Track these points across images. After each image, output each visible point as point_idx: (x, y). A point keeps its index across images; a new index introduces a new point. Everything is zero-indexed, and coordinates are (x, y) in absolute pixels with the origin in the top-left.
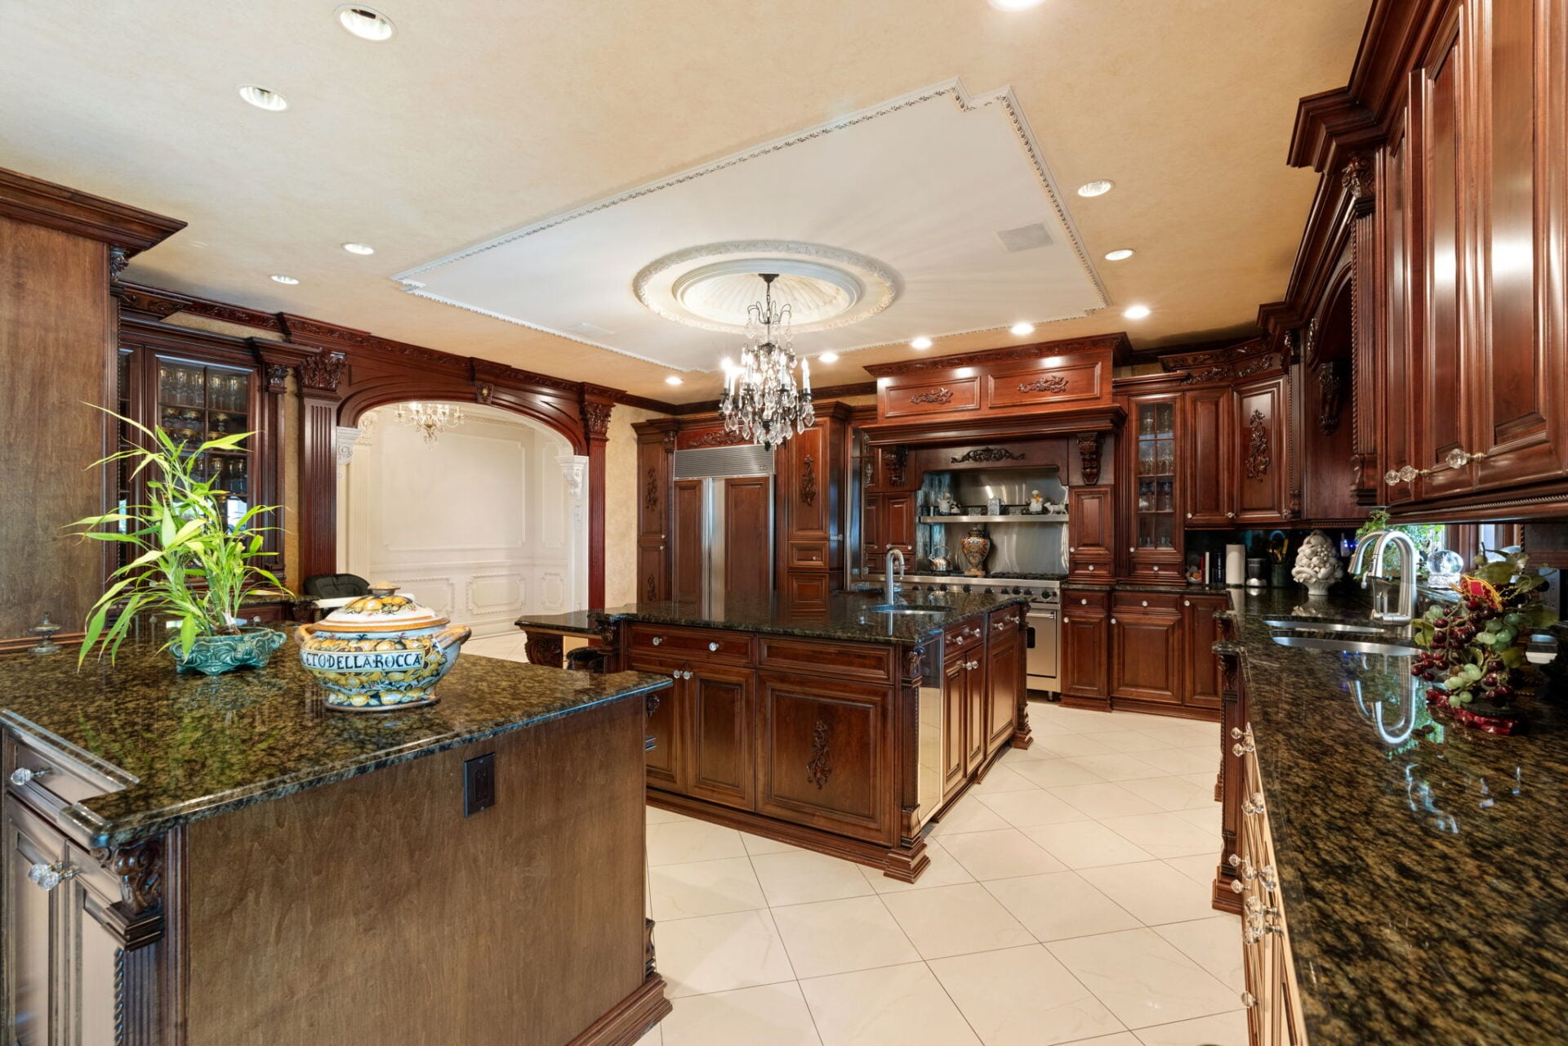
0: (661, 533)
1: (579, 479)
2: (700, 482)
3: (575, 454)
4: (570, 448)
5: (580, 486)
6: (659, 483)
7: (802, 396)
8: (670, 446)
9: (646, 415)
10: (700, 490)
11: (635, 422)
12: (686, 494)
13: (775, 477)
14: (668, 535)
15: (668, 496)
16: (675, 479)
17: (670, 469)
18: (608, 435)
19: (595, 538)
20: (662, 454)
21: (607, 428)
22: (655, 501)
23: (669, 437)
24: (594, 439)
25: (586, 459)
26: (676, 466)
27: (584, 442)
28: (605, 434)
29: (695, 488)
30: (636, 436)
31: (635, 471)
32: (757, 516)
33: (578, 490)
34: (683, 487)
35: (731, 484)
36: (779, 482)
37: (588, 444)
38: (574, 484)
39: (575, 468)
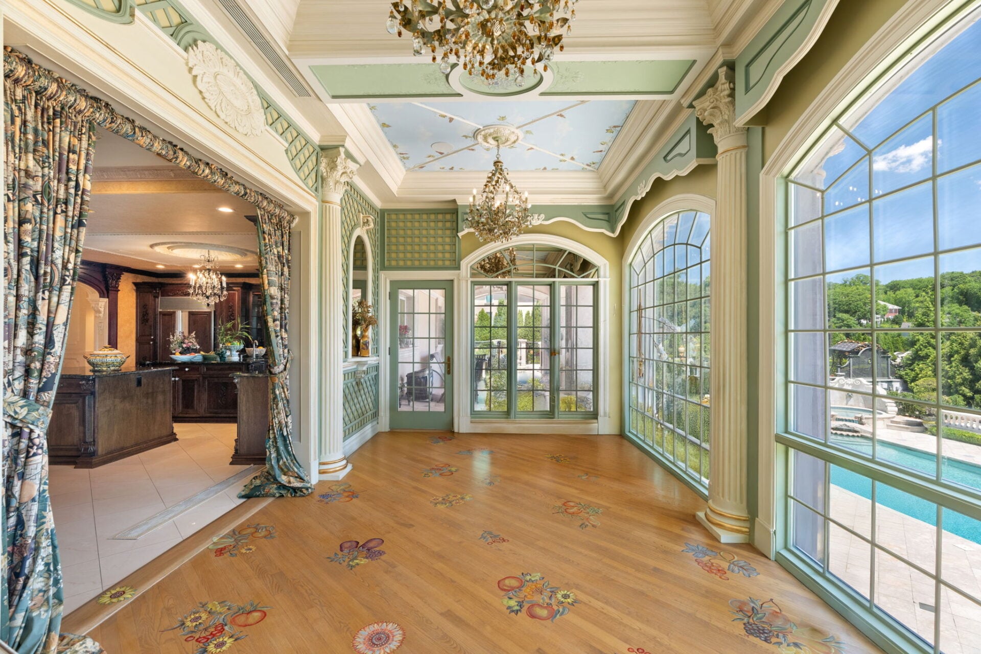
0: (151, 336)
1: (102, 310)
2: (174, 313)
3: (100, 297)
4: (97, 294)
5: (103, 313)
6: (150, 312)
7: (222, 288)
8: (156, 295)
9: (140, 279)
10: (175, 316)
11: (135, 281)
12: (167, 318)
13: (215, 312)
14: (155, 336)
15: (155, 319)
16: (160, 310)
17: (157, 305)
18: (119, 288)
19: (112, 338)
20: (151, 298)
21: (119, 285)
22: (147, 321)
23: (156, 290)
24: (111, 290)
25: (106, 300)
26: (162, 304)
27: (105, 292)
28: (117, 288)
29: (172, 315)
30: (135, 288)
31: (135, 305)
32: (205, 329)
33: (101, 315)
34: (164, 314)
35: (191, 314)
36: (217, 313)
37: (108, 293)
38: (99, 312)
39: (100, 304)
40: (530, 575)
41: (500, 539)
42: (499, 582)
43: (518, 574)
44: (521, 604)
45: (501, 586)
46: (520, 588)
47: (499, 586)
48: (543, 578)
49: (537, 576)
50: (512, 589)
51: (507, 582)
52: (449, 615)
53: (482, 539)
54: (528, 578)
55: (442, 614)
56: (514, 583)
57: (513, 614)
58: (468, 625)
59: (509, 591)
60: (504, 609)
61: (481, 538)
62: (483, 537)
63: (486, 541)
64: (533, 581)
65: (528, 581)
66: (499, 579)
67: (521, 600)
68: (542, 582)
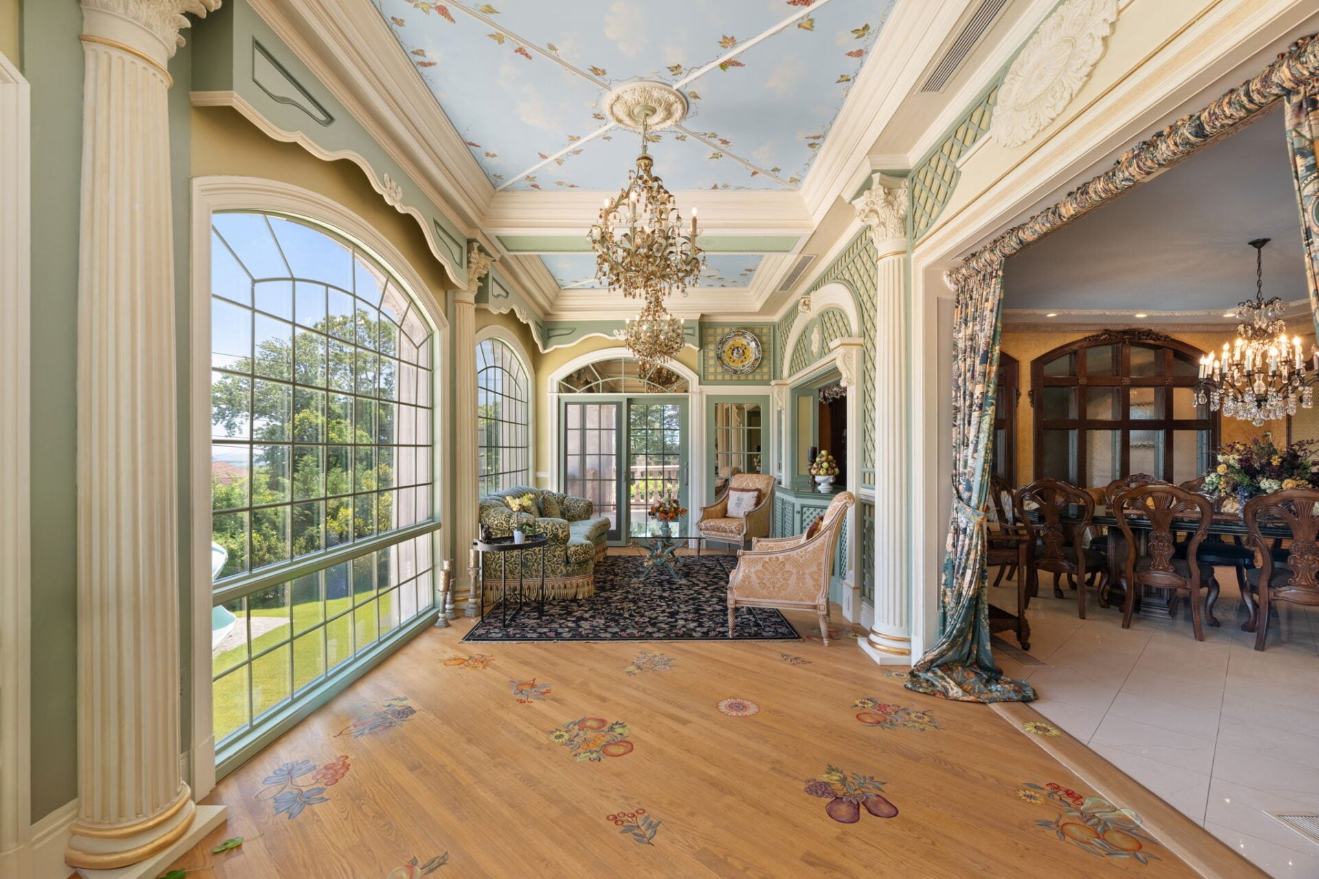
40: (590, 759)
41: (623, 822)
42: (632, 750)
43: (606, 761)
44: (611, 729)
45: (630, 746)
46: (609, 744)
47: (632, 745)
48: (576, 755)
49: (583, 758)
50: (617, 743)
51: (622, 750)
52: (684, 722)
53: (655, 822)
54: (594, 755)
55: (690, 722)
56: (613, 749)
57: (620, 722)
58: (663, 714)
59: (621, 741)
60: (628, 726)
61: (657, 825)
62: (653, 827)
63: (647, 818)
64: (590, 751)
65: (596, 751)
66: (631, 754)
67: (610, 733)
68: (579, 751)
